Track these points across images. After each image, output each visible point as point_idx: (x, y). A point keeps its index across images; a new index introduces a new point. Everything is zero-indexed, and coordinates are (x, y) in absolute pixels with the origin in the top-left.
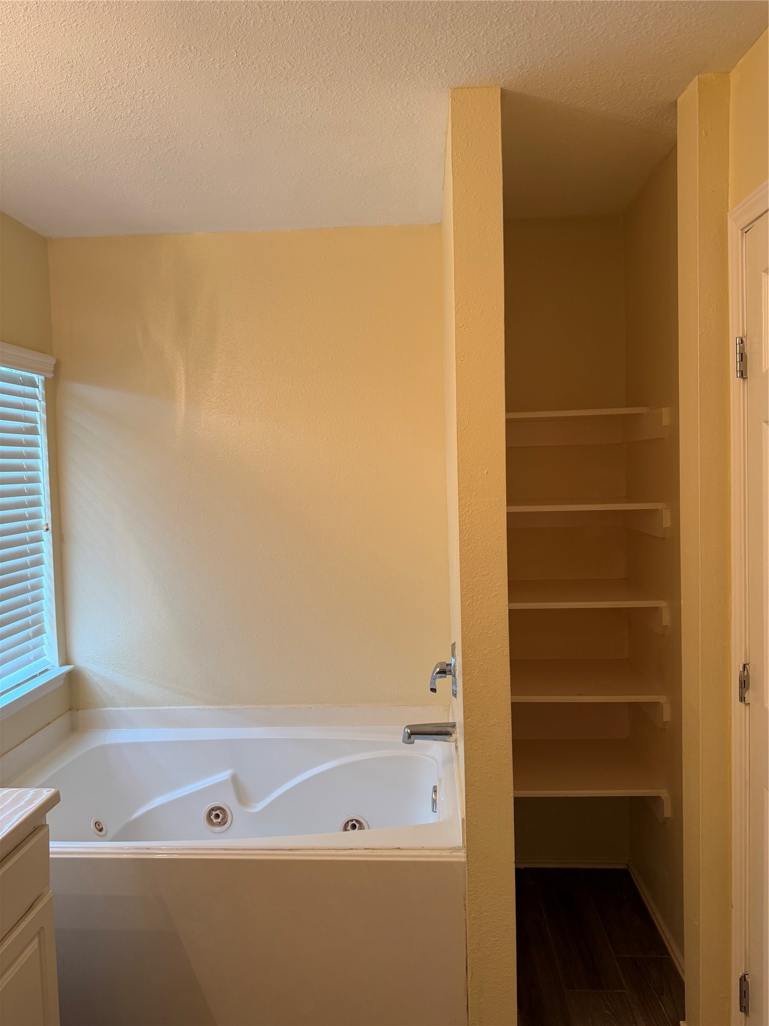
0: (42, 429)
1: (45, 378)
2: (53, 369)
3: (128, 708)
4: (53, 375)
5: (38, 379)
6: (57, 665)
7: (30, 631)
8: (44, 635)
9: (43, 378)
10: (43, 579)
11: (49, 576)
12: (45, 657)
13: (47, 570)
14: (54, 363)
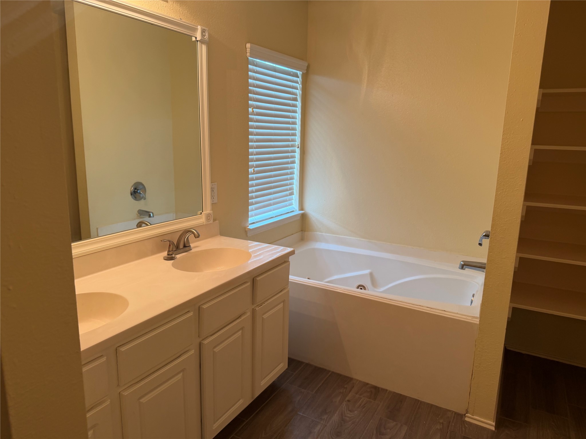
0: (299, 98)
1: (303, 73)
2: (306, 68)
3: (326, 234)
4: (306, 71)
5: (299, 73)
6: (298, 210)
7: (288, 192)
8: (293, 196)
9: (301, 73)
10: (295, 170)
11: (298, 169)
12: (293, 206)
13: (297, 166)
14: (307, 65)
